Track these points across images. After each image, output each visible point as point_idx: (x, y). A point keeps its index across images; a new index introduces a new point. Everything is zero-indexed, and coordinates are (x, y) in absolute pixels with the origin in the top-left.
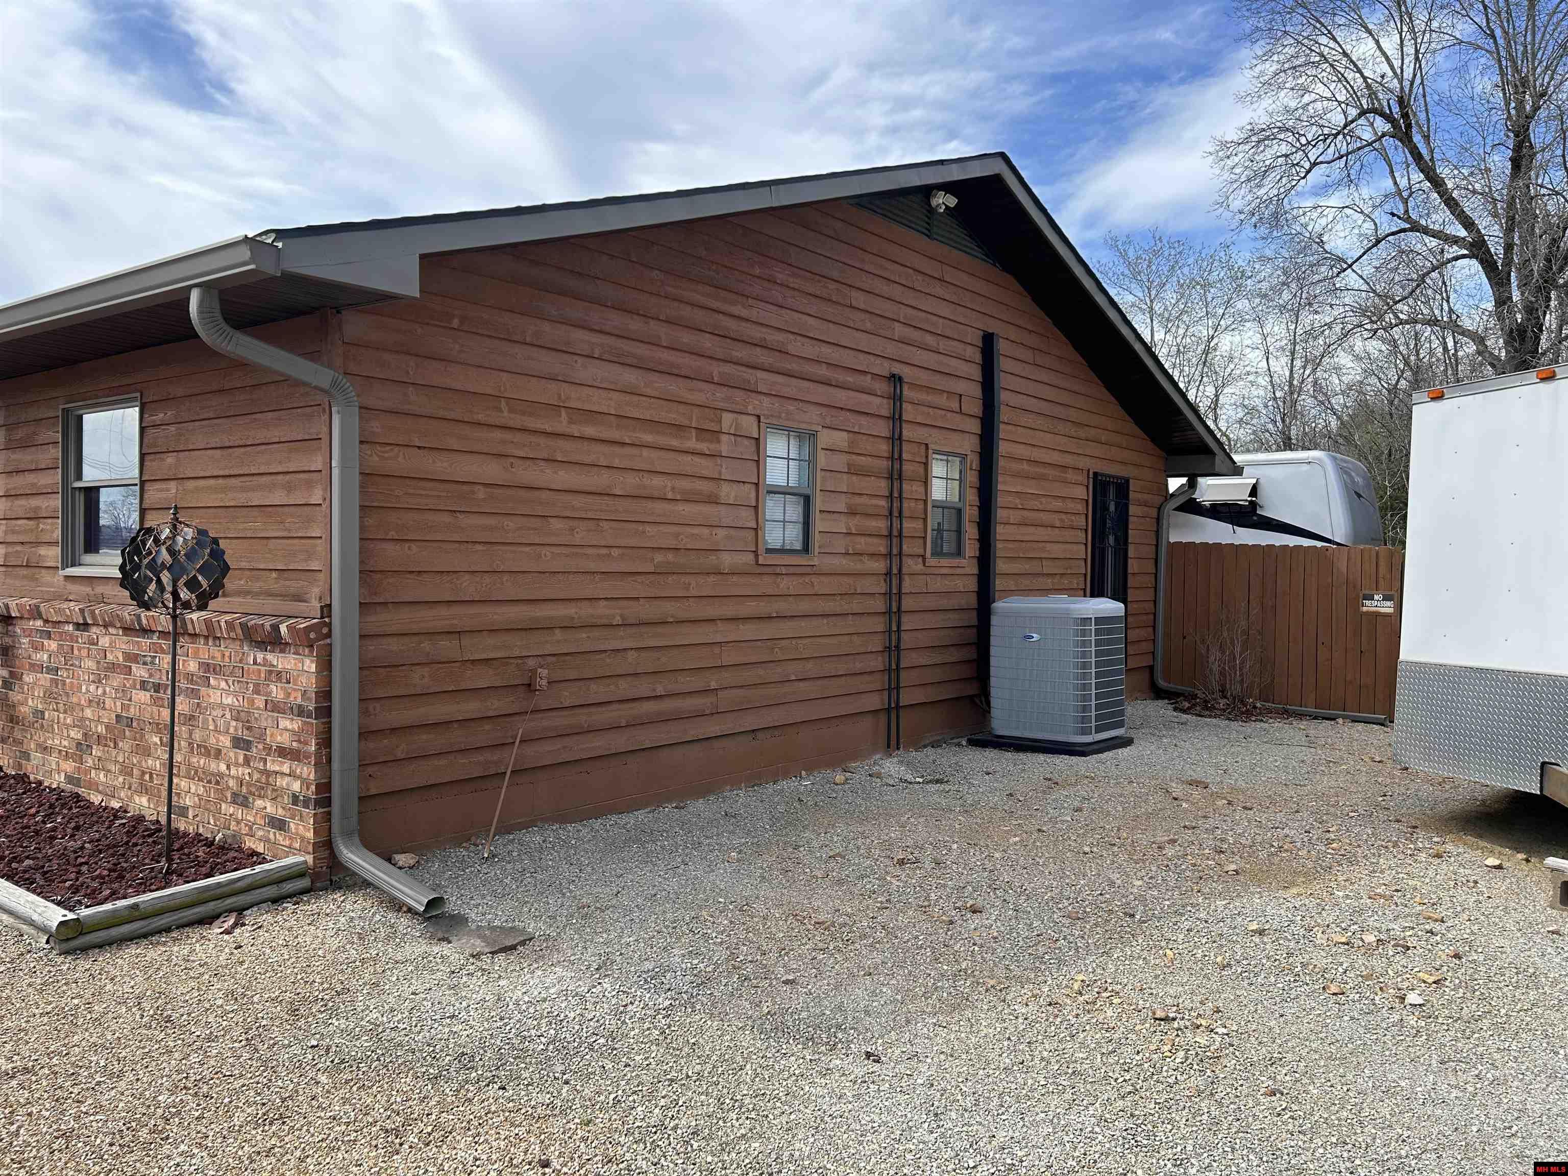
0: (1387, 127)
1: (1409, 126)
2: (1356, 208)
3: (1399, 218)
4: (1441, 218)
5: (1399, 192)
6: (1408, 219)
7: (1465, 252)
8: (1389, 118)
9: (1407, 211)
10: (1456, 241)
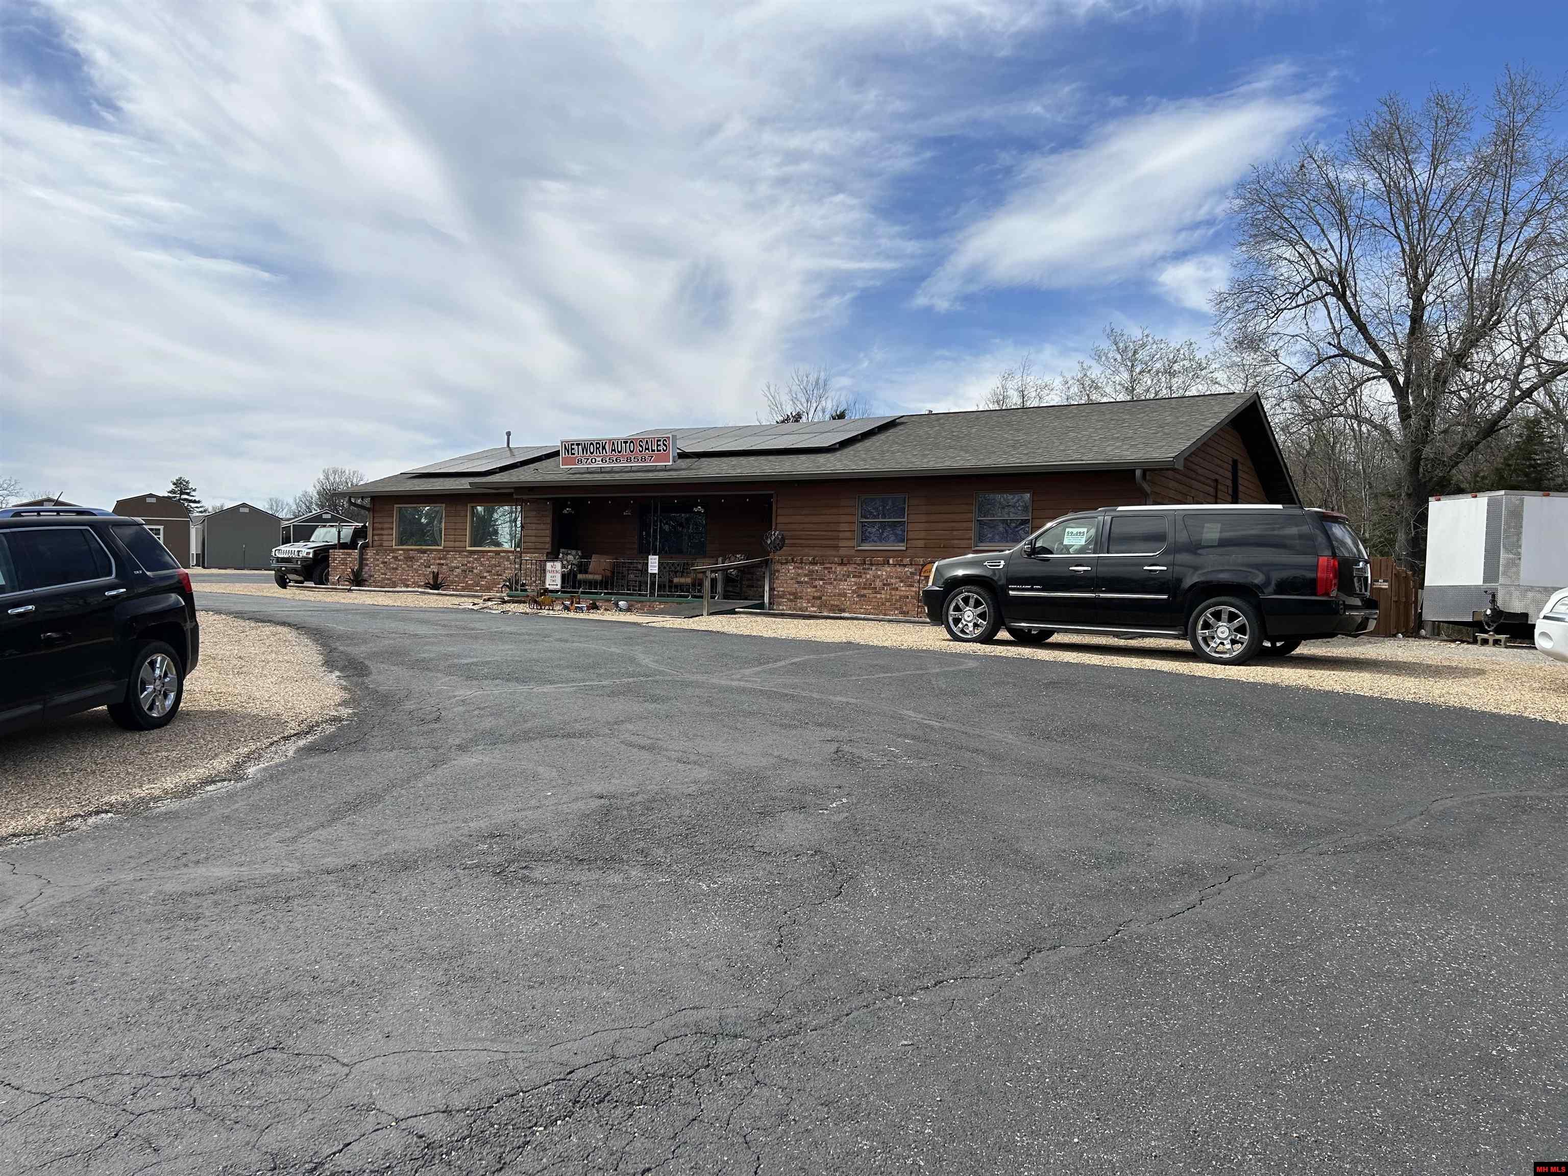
0: (1330, 290)
1: (1344, 288)
2: (1303, 336)
3: (1334, 346)
4: (1360, 348)
5: (1335, 332)
6: (1339, 347)
7: (1379, 374)
8: (1332, 284)
9: (1339, 343)
10: (1372, 365)
